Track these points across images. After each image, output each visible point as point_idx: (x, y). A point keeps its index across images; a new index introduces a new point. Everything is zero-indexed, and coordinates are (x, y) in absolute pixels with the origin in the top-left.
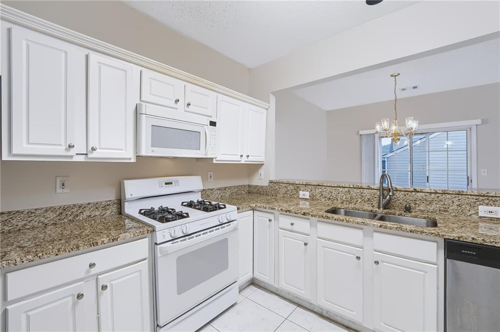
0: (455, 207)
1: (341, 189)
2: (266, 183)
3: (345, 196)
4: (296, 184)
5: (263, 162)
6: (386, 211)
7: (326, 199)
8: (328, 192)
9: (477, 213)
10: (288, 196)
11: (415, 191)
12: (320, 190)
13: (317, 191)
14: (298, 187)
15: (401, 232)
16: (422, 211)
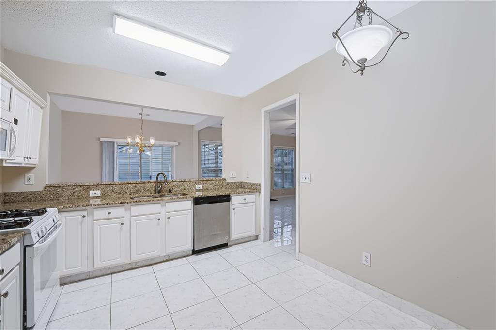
0: (188, 187)
1: (130, 185)
2: (40, 188)
3: (132, 190)
4: (85, 185)
5: (35, 165)
6: (160, 194)
7: (117, 194)
8: (118, 188)
9: (195, 189)
10: (75, 197)
11: (173, 181)
12: (112, 188)
13: (109, 189)
14: (88, 188)
15: (180, 200)
16: (176, 191)
